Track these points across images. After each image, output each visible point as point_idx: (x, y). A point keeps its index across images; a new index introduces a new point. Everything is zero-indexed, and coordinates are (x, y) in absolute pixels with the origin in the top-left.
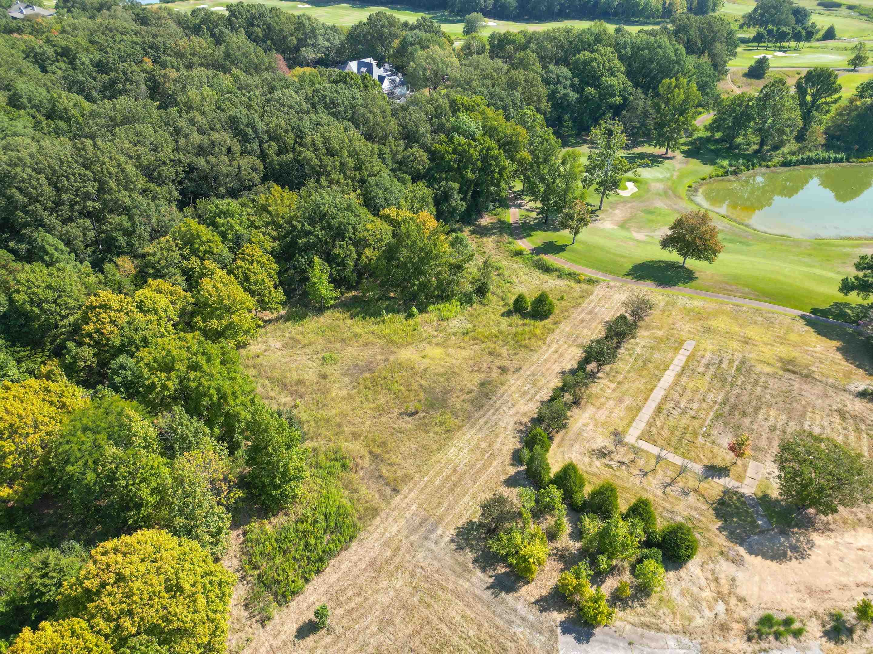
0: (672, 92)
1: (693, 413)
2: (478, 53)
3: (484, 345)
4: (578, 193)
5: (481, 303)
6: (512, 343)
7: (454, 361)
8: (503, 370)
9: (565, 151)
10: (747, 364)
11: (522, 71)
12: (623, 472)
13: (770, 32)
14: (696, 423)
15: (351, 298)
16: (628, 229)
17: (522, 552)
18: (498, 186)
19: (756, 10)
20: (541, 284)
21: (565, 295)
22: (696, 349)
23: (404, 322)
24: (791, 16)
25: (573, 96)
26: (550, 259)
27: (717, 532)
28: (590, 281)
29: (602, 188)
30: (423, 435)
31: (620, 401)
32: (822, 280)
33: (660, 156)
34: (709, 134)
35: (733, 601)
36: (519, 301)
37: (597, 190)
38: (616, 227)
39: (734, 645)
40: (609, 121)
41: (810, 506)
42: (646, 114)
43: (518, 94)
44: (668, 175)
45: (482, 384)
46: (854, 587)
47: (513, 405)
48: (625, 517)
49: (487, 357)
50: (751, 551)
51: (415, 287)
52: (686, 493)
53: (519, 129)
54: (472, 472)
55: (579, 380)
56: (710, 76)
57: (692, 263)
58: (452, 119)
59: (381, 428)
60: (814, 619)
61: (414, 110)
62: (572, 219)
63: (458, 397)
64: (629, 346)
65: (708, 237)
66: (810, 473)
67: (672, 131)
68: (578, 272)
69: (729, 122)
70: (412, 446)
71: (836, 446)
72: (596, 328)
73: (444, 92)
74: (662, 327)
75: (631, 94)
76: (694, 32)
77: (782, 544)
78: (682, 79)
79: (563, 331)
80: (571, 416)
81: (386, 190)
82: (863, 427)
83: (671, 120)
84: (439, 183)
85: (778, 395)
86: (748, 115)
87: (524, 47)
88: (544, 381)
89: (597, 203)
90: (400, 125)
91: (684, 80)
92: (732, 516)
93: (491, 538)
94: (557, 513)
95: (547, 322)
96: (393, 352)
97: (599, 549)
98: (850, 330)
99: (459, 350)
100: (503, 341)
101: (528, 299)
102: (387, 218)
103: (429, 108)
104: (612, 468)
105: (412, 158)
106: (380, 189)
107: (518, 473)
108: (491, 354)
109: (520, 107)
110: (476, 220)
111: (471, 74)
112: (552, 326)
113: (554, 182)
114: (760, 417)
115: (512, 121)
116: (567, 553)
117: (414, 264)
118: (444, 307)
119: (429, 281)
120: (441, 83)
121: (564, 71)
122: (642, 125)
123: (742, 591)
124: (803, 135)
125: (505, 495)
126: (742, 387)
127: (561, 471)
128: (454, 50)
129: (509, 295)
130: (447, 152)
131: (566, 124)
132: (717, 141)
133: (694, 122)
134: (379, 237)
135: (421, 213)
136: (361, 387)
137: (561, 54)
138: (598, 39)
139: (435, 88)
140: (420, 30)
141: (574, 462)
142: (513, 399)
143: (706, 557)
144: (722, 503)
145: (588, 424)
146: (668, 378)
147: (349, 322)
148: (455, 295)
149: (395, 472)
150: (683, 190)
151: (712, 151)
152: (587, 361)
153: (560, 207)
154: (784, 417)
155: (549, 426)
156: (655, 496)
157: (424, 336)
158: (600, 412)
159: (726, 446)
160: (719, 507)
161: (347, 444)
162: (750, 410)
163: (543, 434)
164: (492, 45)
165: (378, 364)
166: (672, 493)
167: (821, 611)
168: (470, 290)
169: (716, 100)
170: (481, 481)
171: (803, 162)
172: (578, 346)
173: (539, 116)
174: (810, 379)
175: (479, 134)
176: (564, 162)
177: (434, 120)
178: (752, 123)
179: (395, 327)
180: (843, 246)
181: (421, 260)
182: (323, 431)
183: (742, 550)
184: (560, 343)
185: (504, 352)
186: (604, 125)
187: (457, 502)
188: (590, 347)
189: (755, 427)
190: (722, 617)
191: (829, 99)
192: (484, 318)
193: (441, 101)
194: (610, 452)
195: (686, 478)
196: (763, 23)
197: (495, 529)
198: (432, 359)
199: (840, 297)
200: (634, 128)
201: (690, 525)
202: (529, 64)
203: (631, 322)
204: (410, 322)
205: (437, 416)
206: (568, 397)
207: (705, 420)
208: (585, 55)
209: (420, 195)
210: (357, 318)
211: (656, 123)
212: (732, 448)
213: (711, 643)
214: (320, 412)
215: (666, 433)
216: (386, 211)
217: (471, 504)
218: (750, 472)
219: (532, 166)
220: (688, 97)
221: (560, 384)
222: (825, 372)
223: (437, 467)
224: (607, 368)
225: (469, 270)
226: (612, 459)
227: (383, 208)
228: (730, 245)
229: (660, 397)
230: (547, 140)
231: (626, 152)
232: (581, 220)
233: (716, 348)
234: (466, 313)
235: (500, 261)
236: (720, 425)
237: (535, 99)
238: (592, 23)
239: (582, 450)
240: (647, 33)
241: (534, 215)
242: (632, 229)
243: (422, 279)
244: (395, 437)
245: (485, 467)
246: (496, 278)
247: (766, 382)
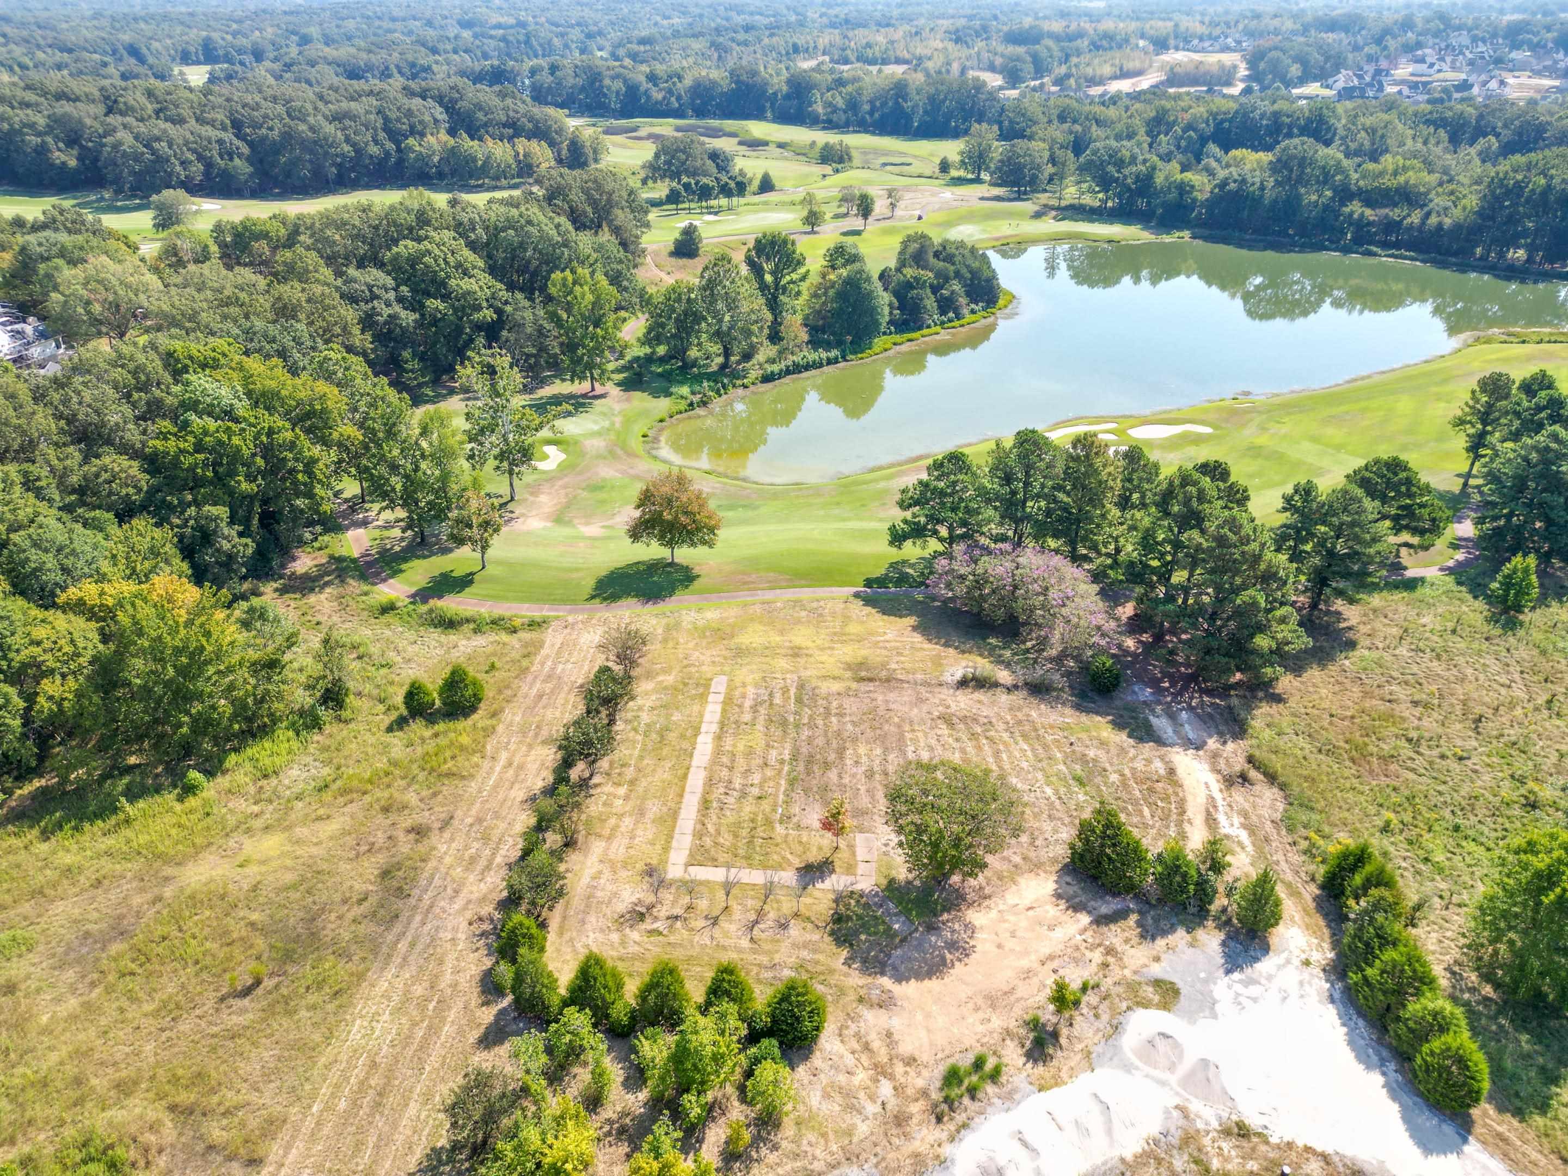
0: (571, 292)
1: (755, 791)
2: (197, 261)
3: (368, 798)
4: (466, 479)
5: (339, 719)
6: (422, 776)
7: (314, 850)
8: (419, 832)
9: (420, 412)
10: (808, 687)
11: (297, 284)
12: (680, 933)
13: (687, 186)
14: (766, 805)
15: (33, 796)
16: (569, 523)
17: (548, 1160)
18: (310, 495)
19: (657, 156)
20: (448, 651)
21: (495, 659)
22: (731, 688)
23: (178, 807)
24: (709, 162)
25: (408, 318)
26: (450, 605)
27: (845, 968)
28: (533, 625)
29: (505, 464)
30: (286, 1022)
31: (641, 812)
32: (865, 535)
33: (585, 396)
34: (648, 350)
35: (899, 1068)
36: (414, 698)
37: (498, 468)
38: (549, 524)
39: (922, 1140)
40: (483, 351)
41: (951, 872)
42: (540, 331)
43: (301, 326)
44: (606, 424)
45: (385, 874)
46: (1040, 968)
47: (457, 892)
48: (704, 1010)
49: (380, 819)
50: (900, 978)
51: (185, 730)
52: (784, 926)
53: (322, 387)
54: (409, 1052)
55: (564, 802)
56: (621, 262)
57: (684, 554)
58: (177, 389)
59: (183, 1045)
60: (1008, 1042)
61: (85, 384)
62: (470, 526)
63: (340, 917)
64: (629, 715)
65: (696, 509)
66: (935, 822)
67: (591, 354)
68: (507, 614)
69: (671, 328)
70: (266, 1054)
71: (955, 769)
72: (567, 701)
73: (143, 340)
74: (671, 668)
75: (506, 303)
76: (576, 196)
77: (935, 947)
78: (580, 270)
79: (511, 724)
80: (567, 871)
81: (59, 550)
82: (979, 730)
83: (584, 336)
84: (182, 513)
85: (862, 721)
86: (695, 314)
87: (290, 242)
88: (502, 826)
89: (504, 490)
90: (58, 417)
91: (584, 272)
92: (856, 933)
93: (482, 1163)
94: (589, 1056)
95: (479, 718)
96: (167, 879)
97: (680, 1084)
98: (920, 598)
99: (318, 825)
100: (403, 778)
101: (430, 687)
102: (79, 607)
103: (118, 374)
104: (660, 933)
105: (105, 476)
106: (46, 551)
107: (502, 1012)
108: (386, 810)
109: (314, 348)
110: (283, 566)
111: (194, 301)
112: (489, 722)
113: (417, 469)
114: (848, 762)
115: (304, 376)
116: (628, 1121)
117: (167, 684)
118: (260, 751)
119: (214, 708)
120: (132, 323)
121: (375, 276)
122: (540, 350)
123: (905, 1048)
124: (777, 333)
125: (487, 1067)
126: (812, 725)
127: (577, 978)
128: (142, 260)
129: (391, 690)
130: (182, 451)
131: (409, 366)
132: (662, 360)
133: (619, 335)
134: (68, 649)
135: (155, 579)
136: (111, 978)
137: (363, 249)
138: (423, 219)
139: (122, 335)
140: (56, 230)
141: (595, 950)
142: (453, 881)
143: (842, 1016)
144: (838, 919)
145: (600, 872)
146: (704, 746)
147: (44, 847)
148: (280, 719)
149: (243, 1124)
150: (636, 444)
151: (660, 375)
152: (567, 764)
153: (442, 511)
154: (879, 751)
155: (533, 903)
156: (740, 950)
157: (232, 821)
158: (615, 845)
159: (817, 825)
160: (836, 927)
161: (109, 1114)
162: (832, 757)
163: (527, 922)
164: (223, 245)
165: (139, 915)
166: (763, 936)
167: (1012, 1024)
168: (309, 701)
169: (641, 297)
170: (433, 1061)
171: (788, 372)
172: (544, 742)
173: (353, 359)
174: (893, 683)
175: (242, 407)
176: (425, 432)
177: (136, 396)
178: (703, 325)
179: (157, 826)
180: (876, 481)
181: (182, 671)
182: (38, 1111)
183: (886, 982)
184: (512, 747)
185: (411, 797)
186: (477, 359)
187: (395, 1126)
188: (567, 738)
189: (846, 780)
190: (892, 1103)
191: (794, 276)
192: (353, 746)
193: (141, 358)
194: (650, 907)
195: (778, 901)
196: (676, 175)
197: (485, 1142)
198: (263, 862)
199: (894, 554)
200: (528, 356)
201: (805, 976)
202: (307, 271)
203: (621, 674)
204: (192, 802)
205: (307, 972)
206: (553, 839)
207: (776, 796)
208: (406, 247)
209: (144, 544)
210: (59, 834)
211: (562, 344)
212: (827, 826)
213: (891, 1156)
214: (19, 1070)
215: (726, 839)
216: (73, 593)
217: (424, 1114)
218: (861, 854)
219: (367, 448)
220: (598, 298)
221: (533, 821)
222: (907, 666)
223: (334, 1076)
224: (604, 764)
225: (296, 665)
226: (656, 919)
227: (64, 589)
228: (730, 514)
229: (701, 783)
230: (383, 399)
231: (527, 397)
232: (486, 525)
233: (758, 676)
234: (312, 748)
235: (355, 631)
236: (798, 795)
237: (337, 330)
238: (404, 193)
239: (602, 922)
240: (502, 202)
241: (396, 532)
242: (576, 521)
243: (196, 708)
244: (221, 1052)
245: (433, 1030)
246: (355, 665)
247: (840, 706)
